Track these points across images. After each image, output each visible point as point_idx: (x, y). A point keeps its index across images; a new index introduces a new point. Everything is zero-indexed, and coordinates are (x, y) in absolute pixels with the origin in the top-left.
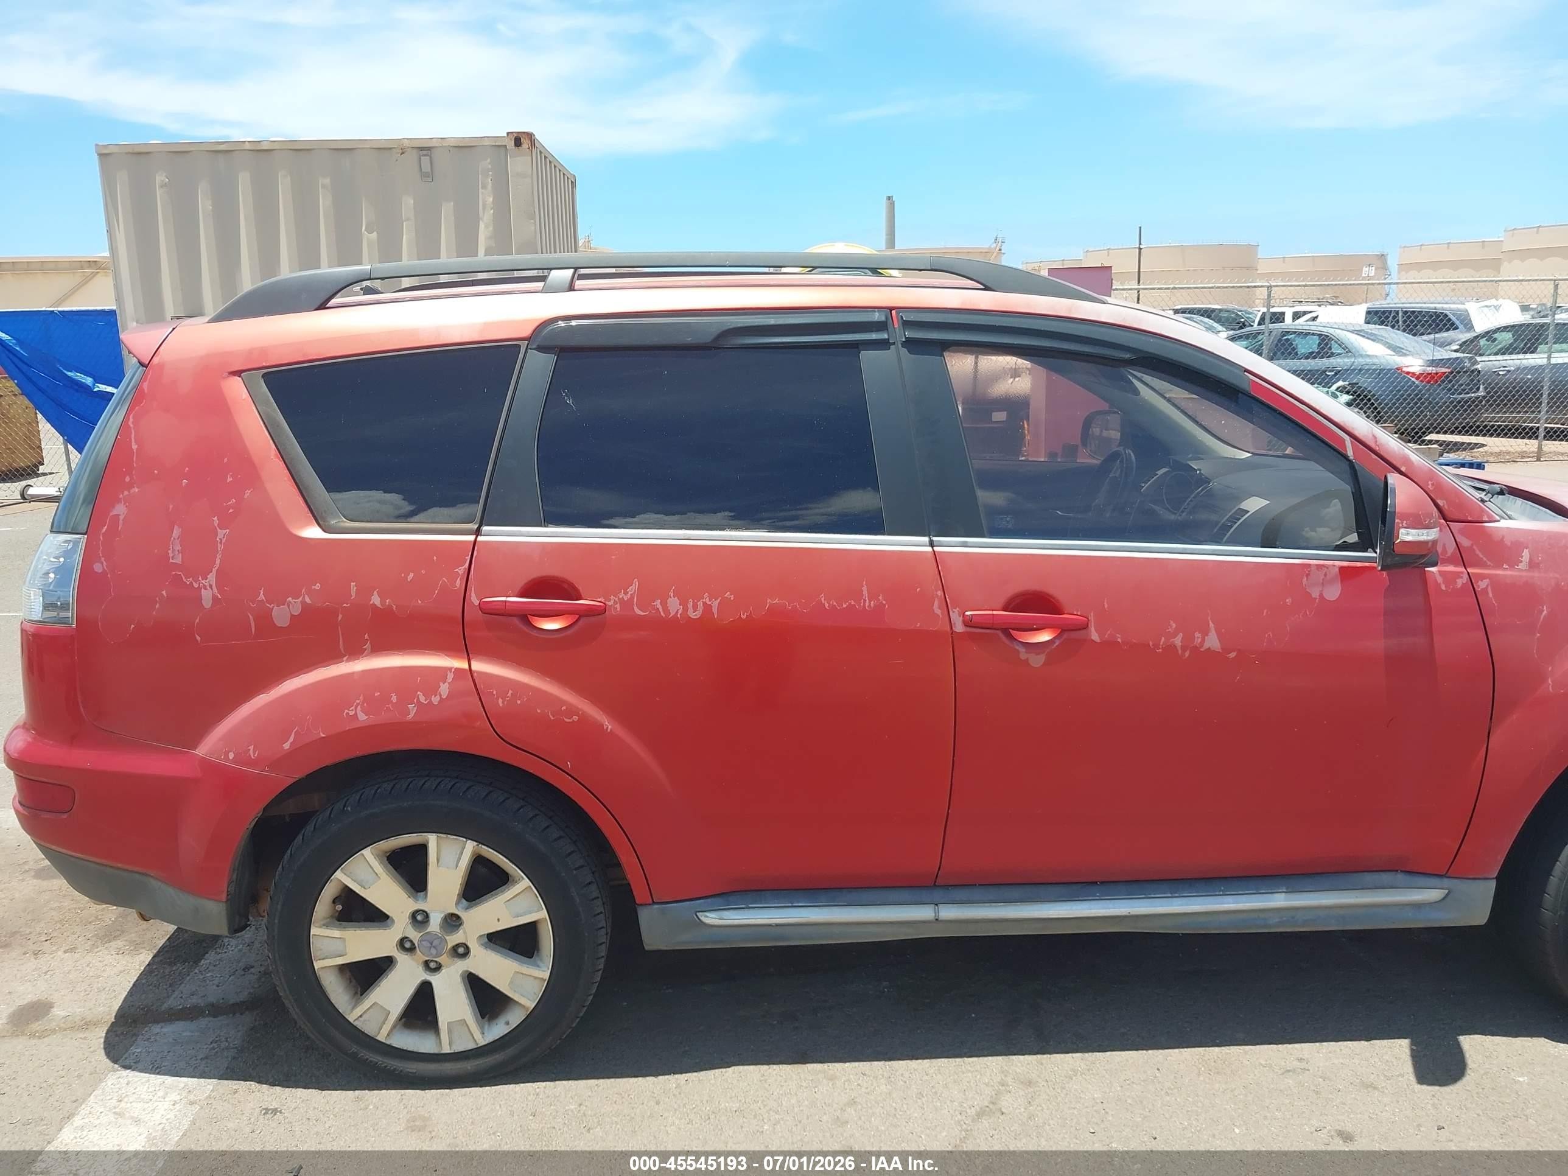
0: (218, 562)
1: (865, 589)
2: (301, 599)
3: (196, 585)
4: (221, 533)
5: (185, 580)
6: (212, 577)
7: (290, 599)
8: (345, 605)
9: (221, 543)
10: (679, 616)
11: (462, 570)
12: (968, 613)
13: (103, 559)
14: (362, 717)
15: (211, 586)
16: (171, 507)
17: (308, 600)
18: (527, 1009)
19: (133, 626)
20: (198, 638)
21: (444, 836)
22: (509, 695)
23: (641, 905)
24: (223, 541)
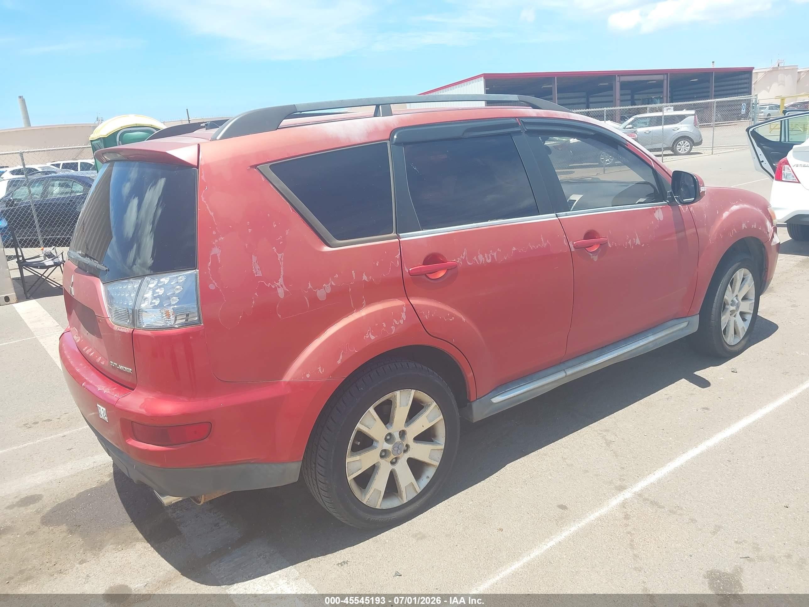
0: (282, 272)
1: (542, 238)
2: (330, 283)
3: (274, 287)
4: (279, 255)
5: (266, 285)
6: (281, 280)
7: (325, 285)
8: (351, 283)
9: (281, 261)
10: (483, 263)
11: (398, 256)
12: (574, 243)
13: (214, 281)
14: (373, 337)
15: (282, 286)
16: (246, 245)
17: (333, 284)
18: (436, 466)
19: (241, 317)
20: (280, 316)
21: (403, 390)
22: (429, 313)
23: (473, 401)
24: (282, 260)
